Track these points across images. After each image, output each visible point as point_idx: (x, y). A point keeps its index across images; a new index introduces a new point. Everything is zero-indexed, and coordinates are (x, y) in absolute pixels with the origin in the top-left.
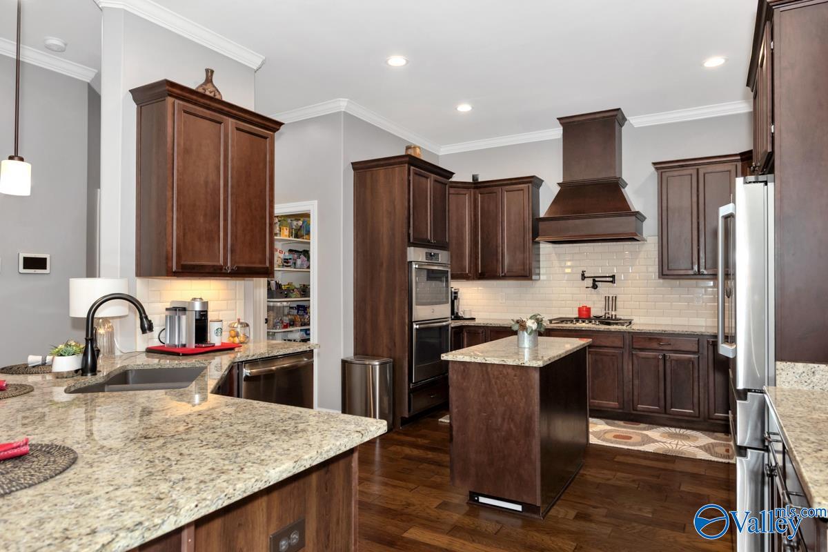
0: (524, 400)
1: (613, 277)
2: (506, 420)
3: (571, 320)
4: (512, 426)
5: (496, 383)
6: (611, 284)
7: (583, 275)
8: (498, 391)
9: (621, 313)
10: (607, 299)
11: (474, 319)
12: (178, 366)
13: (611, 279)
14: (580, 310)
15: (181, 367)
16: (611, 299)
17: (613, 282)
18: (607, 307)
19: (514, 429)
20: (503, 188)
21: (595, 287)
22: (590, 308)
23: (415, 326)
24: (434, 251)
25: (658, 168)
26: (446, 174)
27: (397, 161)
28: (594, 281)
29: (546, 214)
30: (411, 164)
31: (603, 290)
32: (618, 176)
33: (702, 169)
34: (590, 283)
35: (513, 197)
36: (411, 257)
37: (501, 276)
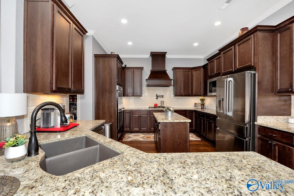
0: (185, 132)
1: (163, 96)
2: (179, 139)
3: (153, 108)
4: (181, 140)
5: (176, 128)
6: (162, 98)
7: (156, 95)
8: (177, 130)
9: (165, 105)
10: (161, 102)
11: (124, 108)
12: (69, 139)
13: (162, 96)
14: (155, 105)
15: (70, 138)
16: (162, 102)
17: (163, 97)
18: (161, 104)
19: (182, 141)
20: (134, 70)
21: (157, 98)
22: (157, 104)
23: (119, 111)
24: (121, 87)
25: (175, 69)
26: (122, 63)
27: (113, 56)
28: (157, 97)
29: (149, 78)
30: (117, 58)
31: (160, 99)
32: (166, 70)
33: (184, 70)
34: (156, 97)
35: (137, 73)
36: (117, 89)
37: (133, 95)
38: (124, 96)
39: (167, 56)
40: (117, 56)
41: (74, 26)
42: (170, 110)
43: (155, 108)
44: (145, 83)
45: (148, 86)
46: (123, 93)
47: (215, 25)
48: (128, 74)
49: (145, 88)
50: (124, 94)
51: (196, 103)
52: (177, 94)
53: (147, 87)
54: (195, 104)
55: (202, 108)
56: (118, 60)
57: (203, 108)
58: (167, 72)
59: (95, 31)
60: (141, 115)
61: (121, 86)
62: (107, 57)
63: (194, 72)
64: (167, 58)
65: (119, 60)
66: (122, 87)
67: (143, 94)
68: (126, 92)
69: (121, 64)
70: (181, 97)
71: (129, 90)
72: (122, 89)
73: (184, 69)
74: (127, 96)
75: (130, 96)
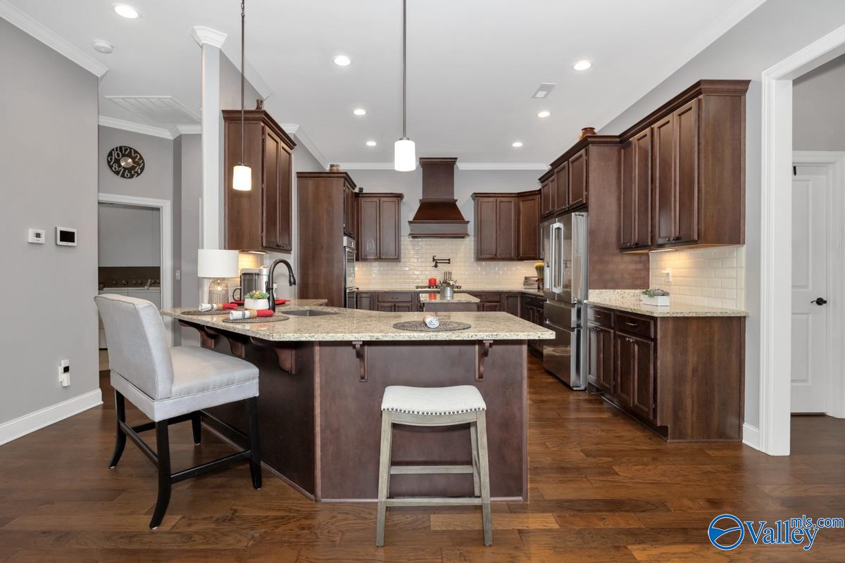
1: (449, 260)
3: (425, 287)
7: (434, 258)
10: (445, 274)
11: (358, 288)
14: (430, 281)
16: (448, 273)
17: (449, 263)
18: (445, 278)
20: (381, 199)
21: (436, 266)
22: (435, 280)
23: (347, 291)
24: (352, 240)
25: (476, 196)
26: (354, 186)
27: (336, 175)
28: (436, 263)
29: (414, 219)
30: (345, 179)
31: (443, 268)
32: (455, 198)
33: (499, 199)
34: (434, 264)
35: (388, 205)
36: (345, 244)
37: (380, 258)
38: (357, 260)
39: (460, 166)
40: (345, 175)
41: (283, 144)
42: (449, 283)
43: (429, 288)
44: (406, 229)
45: (414, 237)
46: (355, 252)
47: (539, 115)
48: (368, 209)
49: (406, 241)
50: (359, 257)
51: (528, 276)
52: (482, 256)
53: (411, 239)
54: (526, 278)
55: (539, 288)
56: (347, 184)
57: (541, 287)
58: (457, 203)
59: (299, 126)
60: (397, 304)
61: (351, 237)
62: (323, 177)
63: (521, 203)
64: (460, 169)
65: (349, 184)
66: (354, 239)
67: (402, 256)
68: (363, 253)
69: (351, 189)
70: (492, 263)
71: (369, 246)
72: (353, 245)
73: (498, 197)
74: (365, 260)
75: (371, 260)
